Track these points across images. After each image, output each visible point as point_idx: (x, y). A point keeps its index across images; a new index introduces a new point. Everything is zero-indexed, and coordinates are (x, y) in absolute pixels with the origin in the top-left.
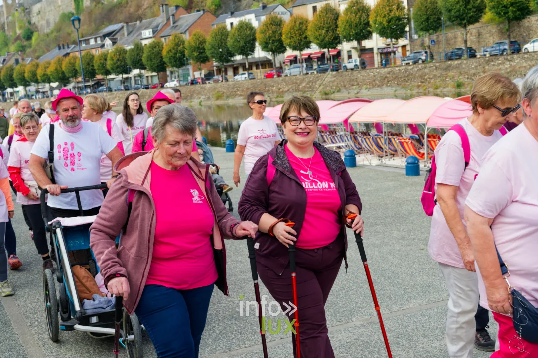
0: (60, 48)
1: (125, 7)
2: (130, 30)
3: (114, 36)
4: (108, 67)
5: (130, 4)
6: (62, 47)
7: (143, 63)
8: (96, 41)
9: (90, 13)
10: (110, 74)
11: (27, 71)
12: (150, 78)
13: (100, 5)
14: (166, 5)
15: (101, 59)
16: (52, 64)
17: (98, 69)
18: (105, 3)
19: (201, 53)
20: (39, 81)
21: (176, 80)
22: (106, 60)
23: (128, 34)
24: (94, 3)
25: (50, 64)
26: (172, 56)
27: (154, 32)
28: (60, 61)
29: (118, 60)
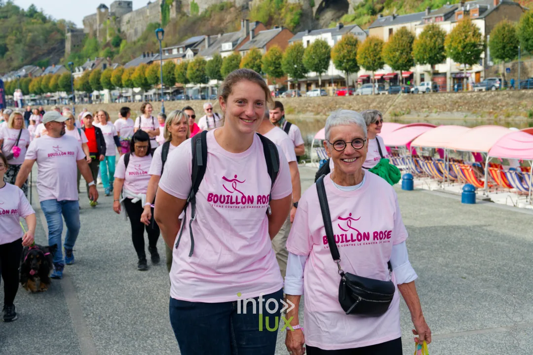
0: (144, 56)
1: (208, 20)
2: (211, 42)
3: (195, 47)
4: (188, 76)
5: (213, 17)
6: (147, 55)
7: (220, 74)
8: (178, 51)
9: (175, 25)
10: (189, 83)
11: (112, 76)
13: (185, 18)
14: (247, 20)
15: (181, 69)
16: (137, 70)
17: (179, 78)
18: (190, 16)
19: (277, 68)
20: (124, 85)
22: (186, 69)
23: (210, 45)
24: (180, 16)
25: (134, 70)
27: (233, 45)
28: (143, 69)
29: (197, 70)
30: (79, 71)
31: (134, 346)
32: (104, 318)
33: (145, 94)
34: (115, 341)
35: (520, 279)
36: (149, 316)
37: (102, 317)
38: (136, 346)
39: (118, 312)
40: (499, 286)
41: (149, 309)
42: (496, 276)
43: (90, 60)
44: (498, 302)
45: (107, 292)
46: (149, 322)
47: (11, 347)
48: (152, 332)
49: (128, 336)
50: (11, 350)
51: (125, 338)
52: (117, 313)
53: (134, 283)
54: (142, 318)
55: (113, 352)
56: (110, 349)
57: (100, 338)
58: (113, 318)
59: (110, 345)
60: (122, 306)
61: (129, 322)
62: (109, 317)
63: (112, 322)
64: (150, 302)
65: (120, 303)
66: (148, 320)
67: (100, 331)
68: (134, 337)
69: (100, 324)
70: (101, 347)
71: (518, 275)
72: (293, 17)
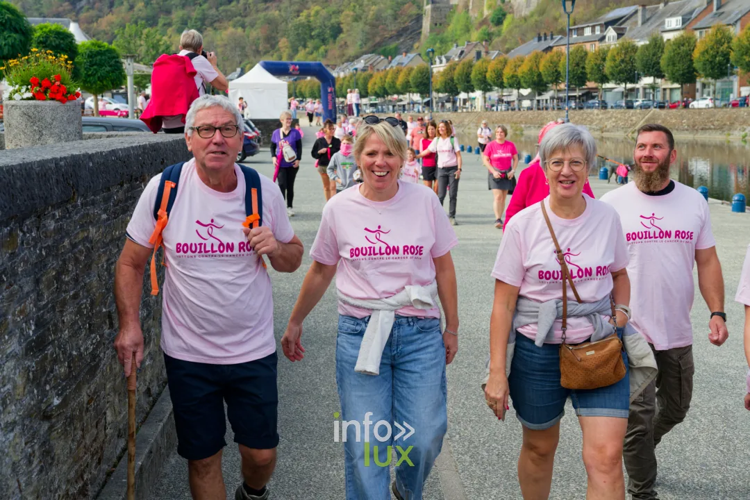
0: (540, 39)
2: (647, 17)
3: (621, 24)
4: (608, 67)
6: (543, 38)
7: (660, 67)
8: (593, 31)
10: (608, 83)
11: (489, 70)
12: (668, 92)
15: (597, 59)
16: (526, 62)
17: (590, 73)
20: (505, 85)
21: (709, 98)
22: (604, 59)
23: (643, 23)
25: (522, 61)
26: (708, 60)
27: (684, 21)
28: (537, 59)
29: (623, 61)
30: (441, 62)
33: (537, 98)
43: (457, 46)
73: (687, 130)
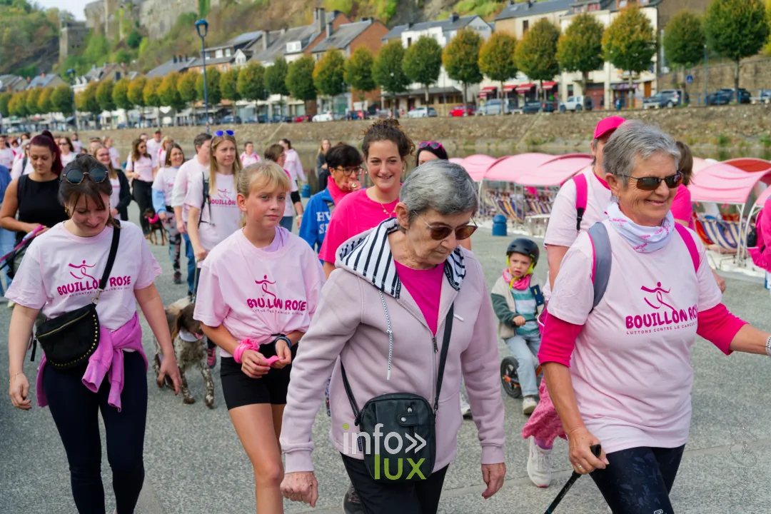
0: (175, 61)
1: (266, 10)
2: (271, 41)
3: (249, 47)
4: (239, 86)
5: (272, 5)
6: (178, 60)
7: (285, 86)
8: (224, 54)
9: (219, 15)
10: (241, 100)
11: (130, 89)
12: (293, 108)
13: (233, 4)
14: (322, 9)
15: (229, 79)
16: (164, 81)
17: (225, 92)
18: (240, 3)
19: (365, 77)
20: (146, 103)
21: (329, 112)
22: (236, 79)
23: (269, 45)
24: (225, 3)
25: (161, 81)
26: (325, 80)
27: (303, 45)
28: (174, 79)
29: (252, 81)
30: (81, 82)
31: (208, 482)
32: (159, 441)
33: (177, 115)
34: (179, 475)
35: (749, 374)
36: (225, 437)
37: (156, 440)
38: (213, 483)
39: (179, 431)
40: (722, 384)
41: (223, 426)
42: (714, 369)
43: (96, 67)
44: (726, 408)
45: (158, 403)
46: (227, 445)
47: (26, 487)
48: (234, 461)
49: (198, 468)
50: (26, 492)
51: (194, 470)
52: (177, 433)
53: (196, 388)
54: (215, 440)
55: (179, 492)
56: (174, 489)
57: (158, 472)
58: (171, 442)
59: (173, 481)
60: (183, 424)
61: (197, 446)
62: (166, 439)
63: (171, 447)
64: (223, 416)
65: (179, 419)
66: (225, 443)
67: (156, 461)
68: (208, 468)
69: (154, 451)
70: (161, 485)
71: (746, 369)
72: (387, 4)
73: (312, 141)
